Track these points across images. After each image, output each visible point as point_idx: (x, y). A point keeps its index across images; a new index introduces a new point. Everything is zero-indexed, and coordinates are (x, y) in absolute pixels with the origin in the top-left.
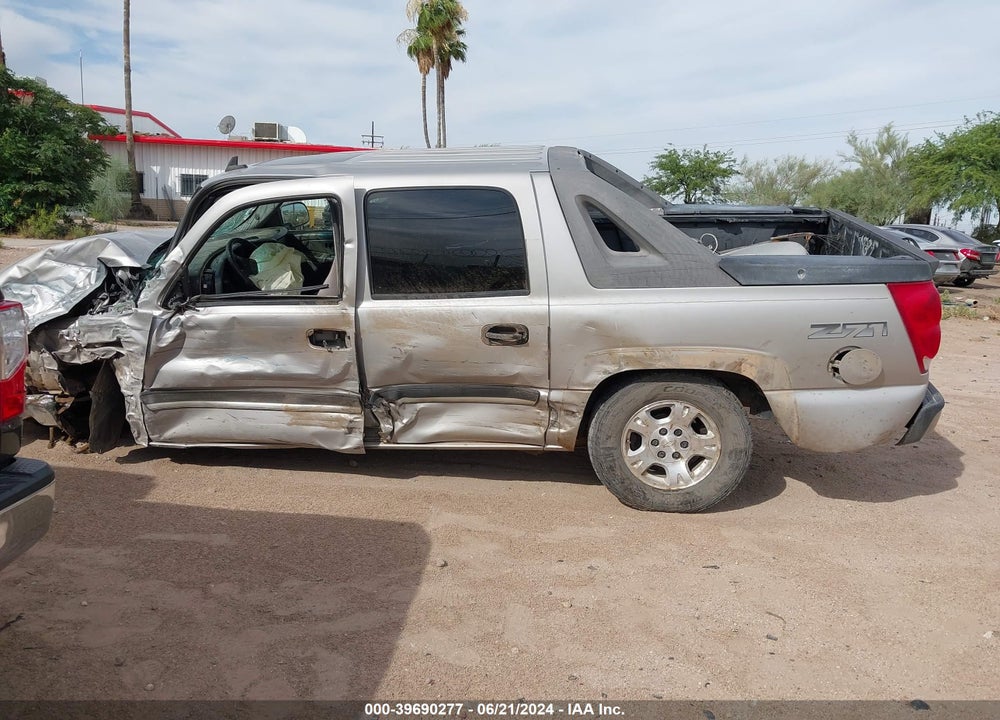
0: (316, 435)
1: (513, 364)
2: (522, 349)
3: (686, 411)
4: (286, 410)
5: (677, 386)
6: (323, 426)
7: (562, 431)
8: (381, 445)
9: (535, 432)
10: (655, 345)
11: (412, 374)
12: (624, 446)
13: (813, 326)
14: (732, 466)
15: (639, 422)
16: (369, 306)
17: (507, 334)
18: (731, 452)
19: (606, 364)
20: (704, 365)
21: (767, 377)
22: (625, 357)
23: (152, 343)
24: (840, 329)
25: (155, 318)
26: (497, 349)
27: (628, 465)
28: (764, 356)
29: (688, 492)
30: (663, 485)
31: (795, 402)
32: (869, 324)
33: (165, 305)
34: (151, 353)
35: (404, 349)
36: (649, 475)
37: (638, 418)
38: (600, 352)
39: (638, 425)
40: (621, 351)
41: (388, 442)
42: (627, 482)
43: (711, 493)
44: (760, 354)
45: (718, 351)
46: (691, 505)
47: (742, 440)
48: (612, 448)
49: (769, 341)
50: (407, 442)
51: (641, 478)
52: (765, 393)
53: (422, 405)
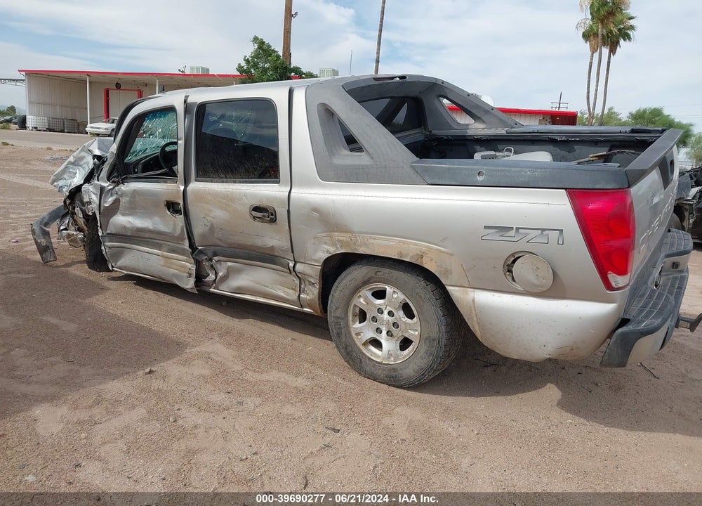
0: (174, 275)
1: (272, 238)
2: (273, 226)
3: (395, 296)
4: (163, 256)
5: (385, 272)
6: (177, 270)
7: (308, 297)
8: (211, 290)
9: (292, 295)
10: (359, 233)
11: (218, 239)
12: (350, 318)
13: (486, 227)
14: (426, 352)
15: (362, 300)
16: (195, 186)
17: (263, 212)
18: (426, 338)
19: (328, 245)
20: (393, 255)
21: (447, 272)
22: (339, 241)
23: (102, 204)
24: (512, 233)
25: (104, 187)
26: (258, 224)
27: (353, 334)
28: (441, 252)
29: (394, 369)
30: (379, 357)
31: (473, 301)
32: (543, 230)
33: (109, 180)
34: (102, 210)
35: (209, 219)
36: (372, 348)
37: (360, 296)
38: (323, 234)
39: (360, 302)
40: (337, 236)
41: (215, 289)
42: (350, 349)
43: (410, 372)
44: (439, 250)
45: (403, 242)
46: (393, 379)
47: (435, 329)
48: (339, 318)
49: (446, 238)
50: (224, 290)
51: (363, 348)
52: (447, 287)
53: (229, 264)
